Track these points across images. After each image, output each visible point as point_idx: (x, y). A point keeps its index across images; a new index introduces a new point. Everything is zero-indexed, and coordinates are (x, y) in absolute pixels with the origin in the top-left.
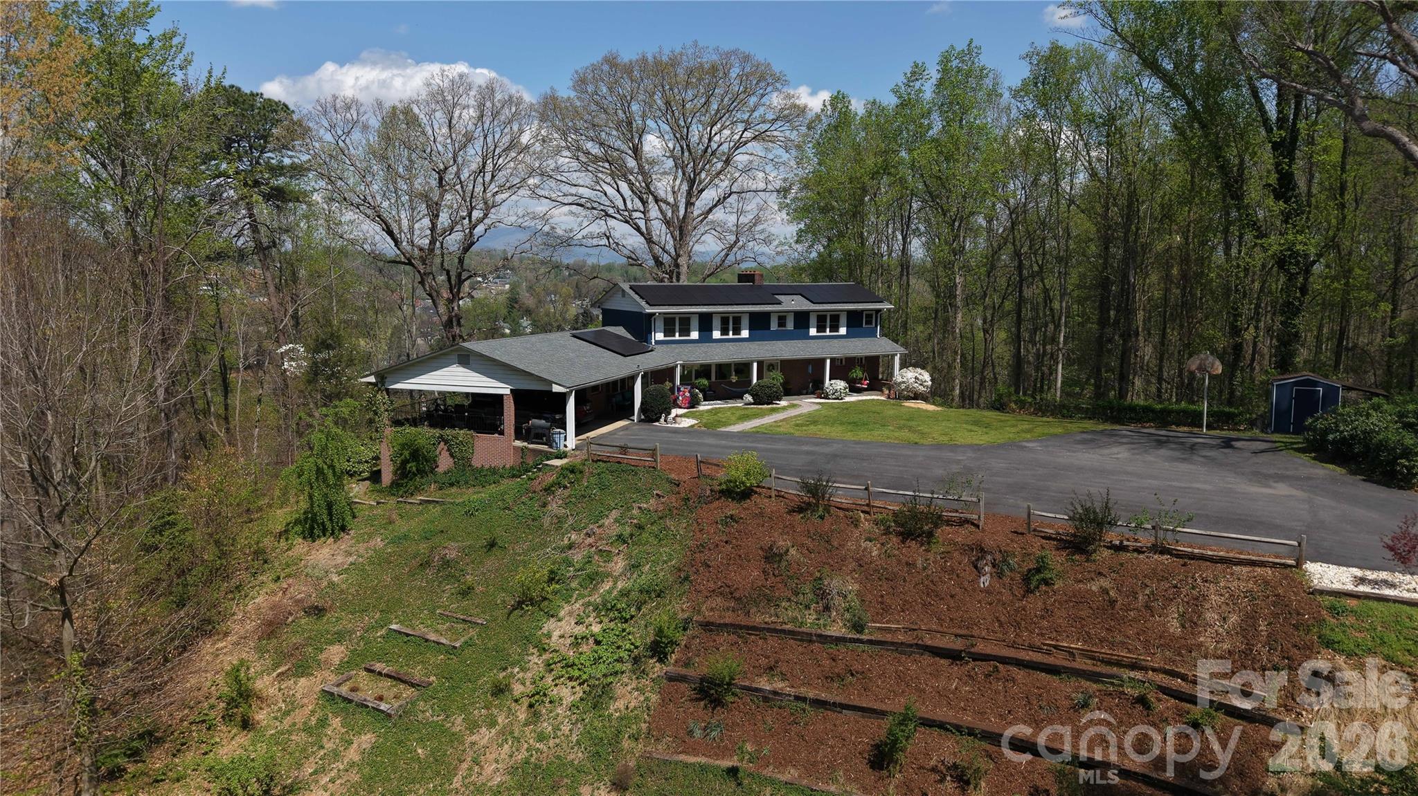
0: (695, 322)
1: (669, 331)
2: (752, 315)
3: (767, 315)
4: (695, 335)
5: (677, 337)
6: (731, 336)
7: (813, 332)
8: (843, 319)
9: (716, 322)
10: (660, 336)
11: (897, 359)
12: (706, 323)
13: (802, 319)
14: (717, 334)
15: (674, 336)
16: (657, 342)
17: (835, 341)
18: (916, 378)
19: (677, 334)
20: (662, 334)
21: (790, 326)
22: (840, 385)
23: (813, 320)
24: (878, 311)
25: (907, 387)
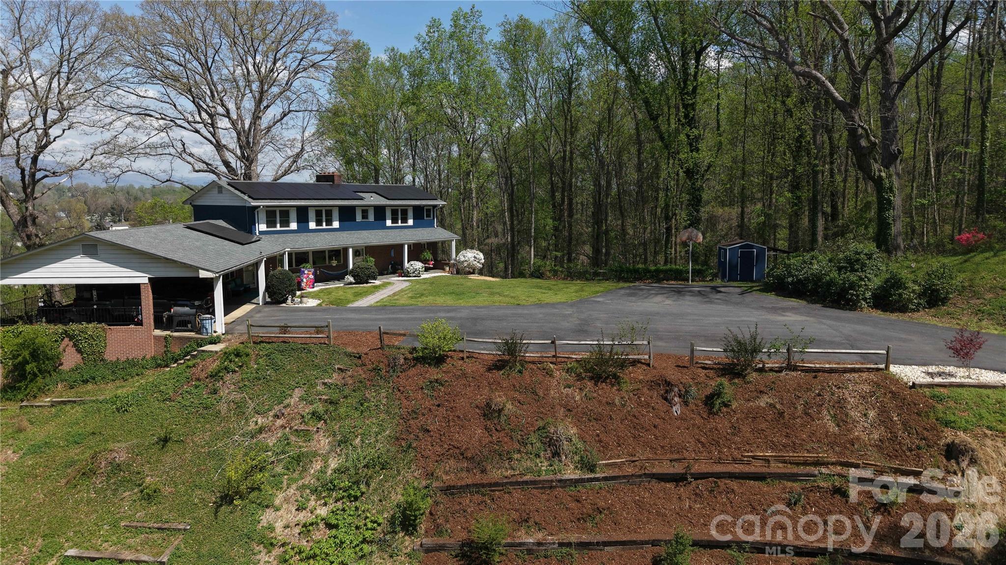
0: (293, 215)
1: (271, 223)
2: (342, 209)
3: (353, 209)
4: (294, 226)
5: (278, 228)
6: (324, 226)
7: (389, 223)
8: (410, 213)
9: (312, 214)
10: (263, 227)
11: (454, 243)
12: (302, 215)
13: (380, 211)
14: (312, 225)
15: (275, 227)
16: (261, 233)
17: (406, 230)
18: (475, 257)
19: (278, 225)
20: (265, 226)
21: (371, 218)
22: (418, 265)
23: (388, 213)
24: (434, 206)
25: (469, 265)
